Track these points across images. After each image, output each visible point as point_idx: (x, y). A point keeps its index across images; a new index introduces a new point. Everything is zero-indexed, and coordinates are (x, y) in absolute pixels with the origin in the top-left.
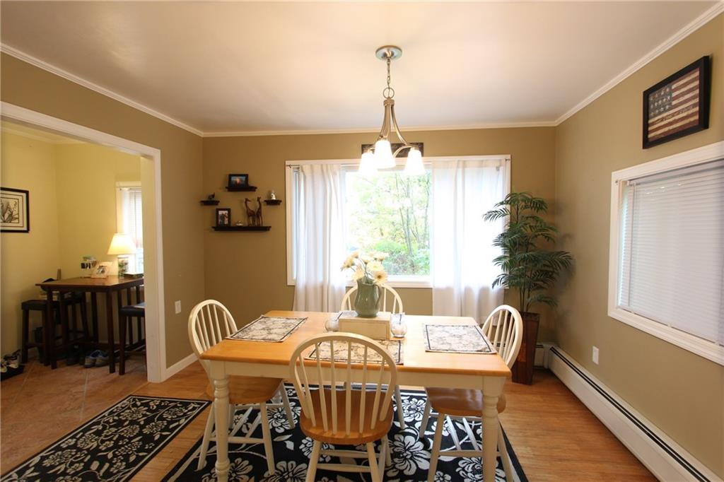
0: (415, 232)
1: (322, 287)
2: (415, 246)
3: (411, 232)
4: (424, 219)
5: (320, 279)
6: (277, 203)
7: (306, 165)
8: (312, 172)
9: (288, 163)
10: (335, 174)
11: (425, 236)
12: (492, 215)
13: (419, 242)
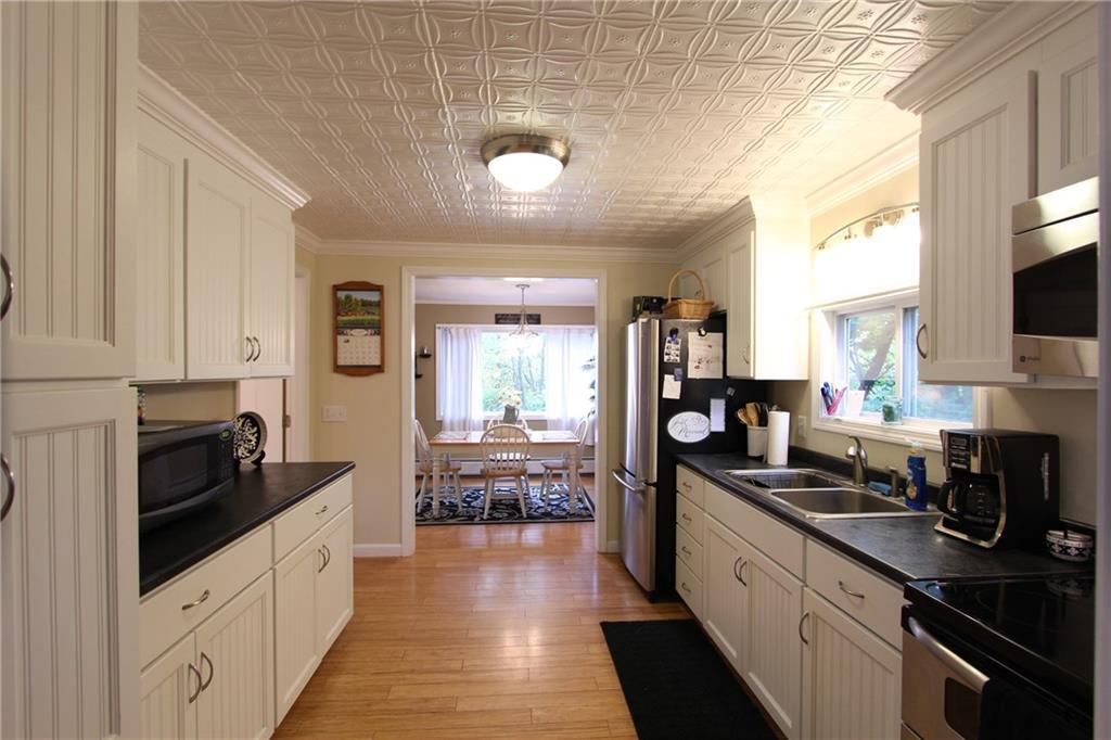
0: (529, 377)
1: (465, 422)
2: (529, 395)
3: (523, 378)
4: (540, 360)
5: (463, 415)
6: (428, 356)
7: (453, 327)
8: (458, 333)
9: (437, 325)
10: (475, 336)
11: (541, 383)
12: (588, 367)
13: (534, 390)
